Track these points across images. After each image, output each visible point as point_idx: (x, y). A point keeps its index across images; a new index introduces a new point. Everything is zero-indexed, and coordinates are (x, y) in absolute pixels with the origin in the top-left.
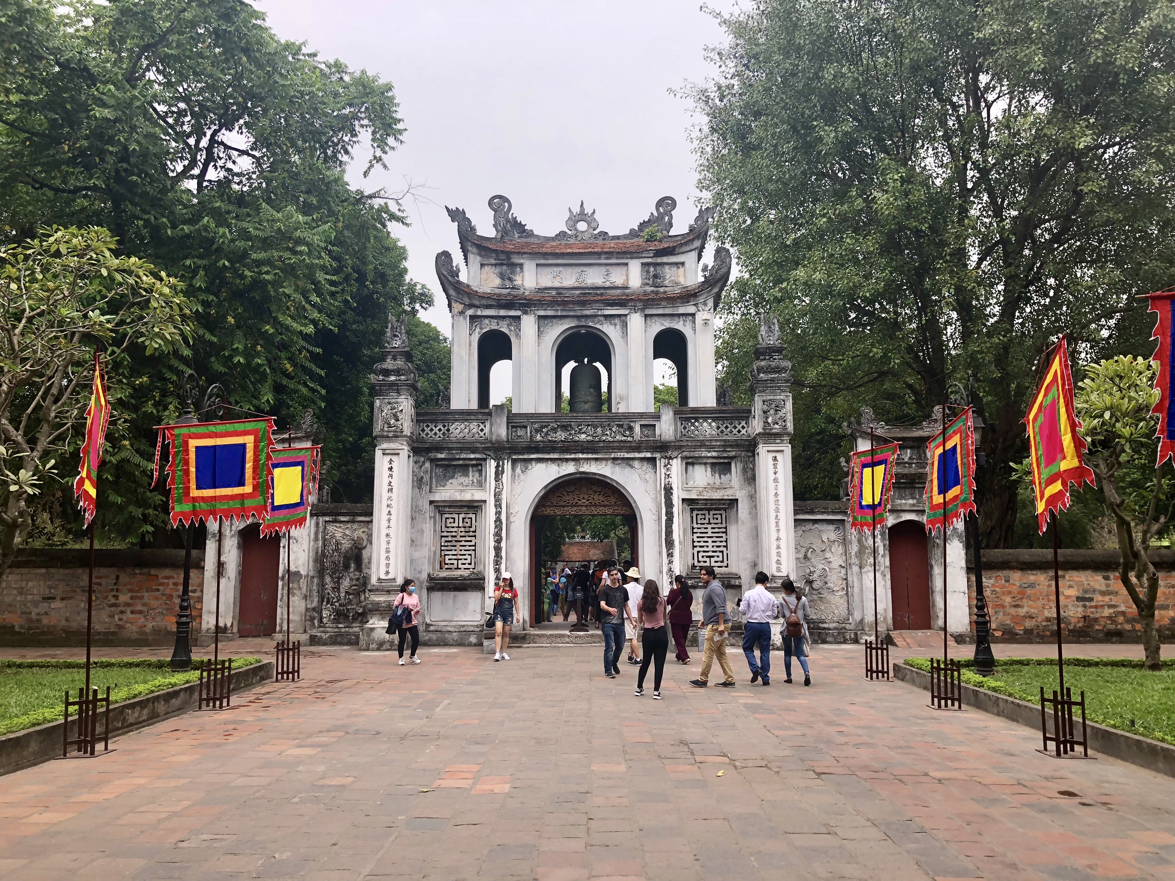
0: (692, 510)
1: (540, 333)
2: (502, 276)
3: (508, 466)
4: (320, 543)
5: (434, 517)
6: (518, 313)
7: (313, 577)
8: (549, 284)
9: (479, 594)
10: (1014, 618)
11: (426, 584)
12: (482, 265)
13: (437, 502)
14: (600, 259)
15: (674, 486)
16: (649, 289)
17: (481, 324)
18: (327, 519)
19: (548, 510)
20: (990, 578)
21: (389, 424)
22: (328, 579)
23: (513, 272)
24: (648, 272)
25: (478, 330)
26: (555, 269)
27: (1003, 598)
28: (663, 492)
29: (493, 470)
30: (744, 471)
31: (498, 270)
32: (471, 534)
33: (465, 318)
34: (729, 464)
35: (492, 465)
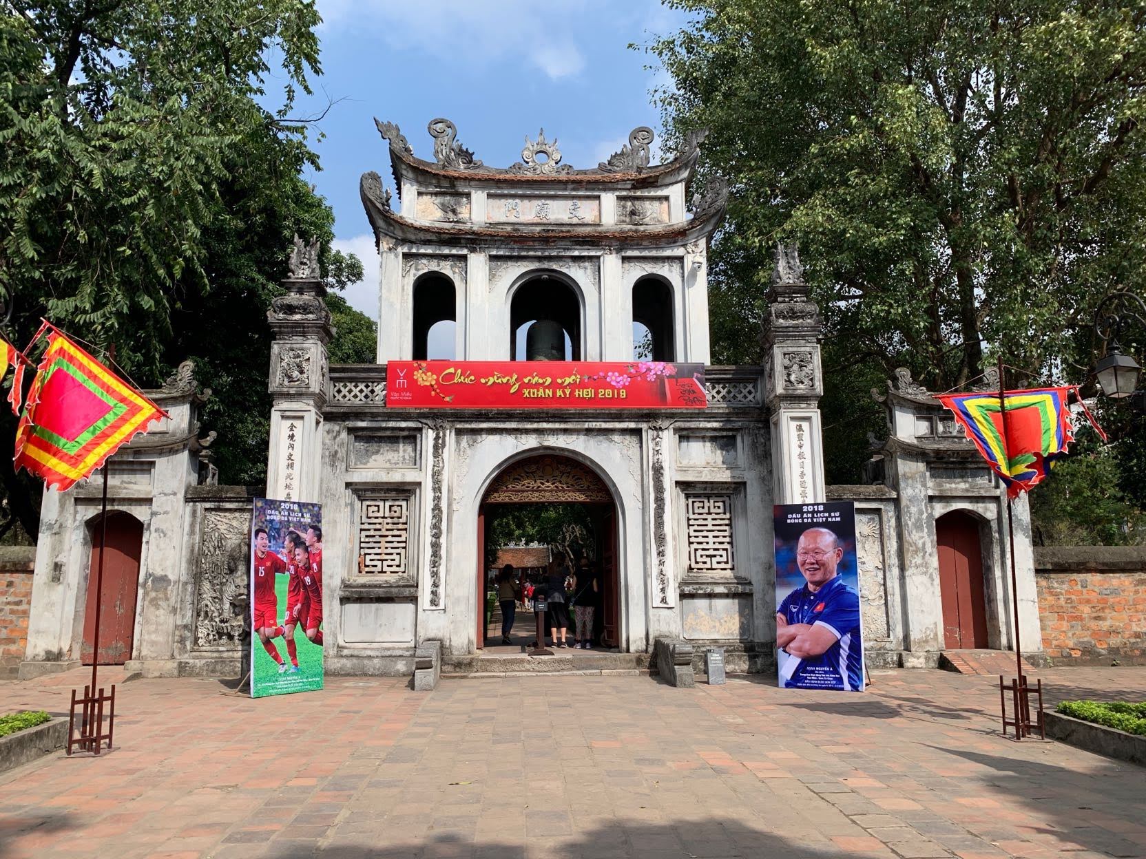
0: (687, 497)
1: (492, 277)
2: (444, 208)
3: (450, 438)
4: (197, 537)
5: (352, 505)
6: (465, 251)
7: (186, 583)
8: (503, 219)
9: (411, 606)
10: (1095, 633)
11: (339, 593)
12: (420, 194)
13: (356, 484)
14: (565, 189)
15: (666, 465)
16: (627, 227)
17: (417, 265)
18: (208, 505)
19: (502, 495)
20: (1063, 582)
21: (289, 377)
22: (206, 586)
23: (459, 204)
24: (624, 207)
25: (413, 271)
26: (510, 201)
27: (1081, 607)
28: (651, 473)
29: (431, 443)
30: (754, 445)
31: (439, 200)
32: (400, 526)
33: (396, 256)
34: (734, 437)
35: (429, 436)
